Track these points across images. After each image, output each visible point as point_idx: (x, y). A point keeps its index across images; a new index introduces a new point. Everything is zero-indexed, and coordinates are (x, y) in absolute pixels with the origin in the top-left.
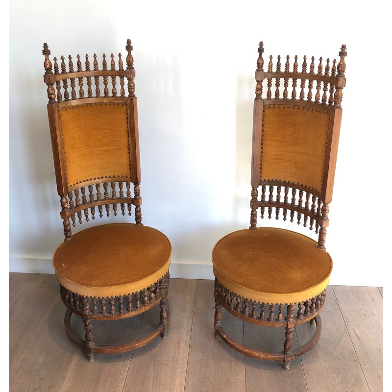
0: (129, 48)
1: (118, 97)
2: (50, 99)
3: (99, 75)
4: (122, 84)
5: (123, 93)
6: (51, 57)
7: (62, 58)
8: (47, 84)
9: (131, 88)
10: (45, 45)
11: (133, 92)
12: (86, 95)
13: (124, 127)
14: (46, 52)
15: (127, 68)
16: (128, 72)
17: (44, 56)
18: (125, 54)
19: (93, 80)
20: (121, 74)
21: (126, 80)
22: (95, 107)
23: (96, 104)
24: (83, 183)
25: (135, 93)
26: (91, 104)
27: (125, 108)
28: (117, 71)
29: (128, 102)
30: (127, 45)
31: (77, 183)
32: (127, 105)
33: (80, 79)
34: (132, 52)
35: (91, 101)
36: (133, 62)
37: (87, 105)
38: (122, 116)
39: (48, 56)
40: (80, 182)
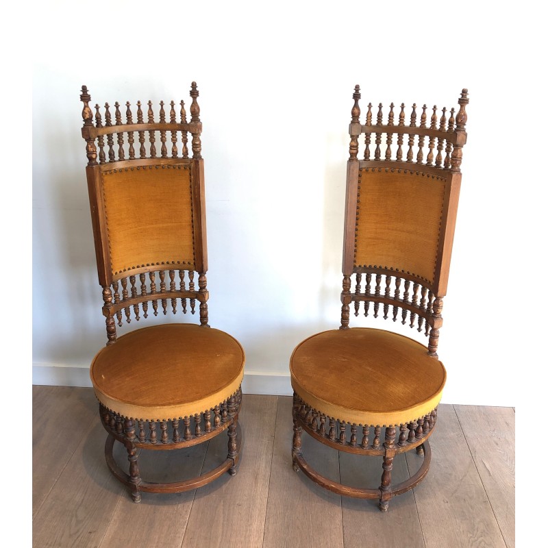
0: (194, 93)
1: (180, 159)
2: (90, 159)
3: (154, 128)
4: (185, 141)
5: (185, 153)
6: (92, 105)
7: (107, 106)
8: (86, 140)
9: (196, 146)
10: (84, 89)
11: (199, 152)
12: (137, 155)
13: (186, 198)
14: (85, 97)
15: (192, 120)
16: (193, 126)
17: (82, 103)
18: (189, 101)
19: (147, 134)
20: (184, 127)
21: (190, 137)
22: (149, 170)
23: (150, 167)
24: (132, 270)
25: (202, 154)
26: (144, 168)
27: (187, 173)
28: (178, 124)
29: (193, 165)
30: (191, 89)
31: (125, 270)
32: (190, 169)
33: (130, 134)
34: (198, 99)
35: (143, 163)
36: (199, 113)
37: (138, 168)
38: (184, 183)
39: (87, 102)
40: (129, 269)
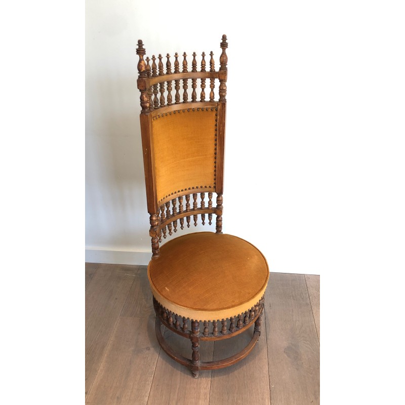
0: (224, 45)
1: (207, 102)
2: (144, 107)
3: (188, 77)
4: (212, 86)
5: (212, 97)
6: (145, 57)
8: (140, 90)
9: (222, 91)
10: (140, 43)
11: (224, 96)
13: (212, 135)
14: (140, 51)
15: (221, 69)
16: (222, 74)
17: (138, 56)
18: (218, 52)
20: (212, 75)
21: (217, 82)
22: (183, 113)
23: (184, 111)
25: (227, 97)
26: (179, 111)
27: (214, 114)
28: (208, 73)
29: (219, 107)
30: (222, 41)
32: (217, 110)
34: (227, 51)
36: (227, 62)
38: (211, 122)
39: (143, 56)
40: (169, 195)
